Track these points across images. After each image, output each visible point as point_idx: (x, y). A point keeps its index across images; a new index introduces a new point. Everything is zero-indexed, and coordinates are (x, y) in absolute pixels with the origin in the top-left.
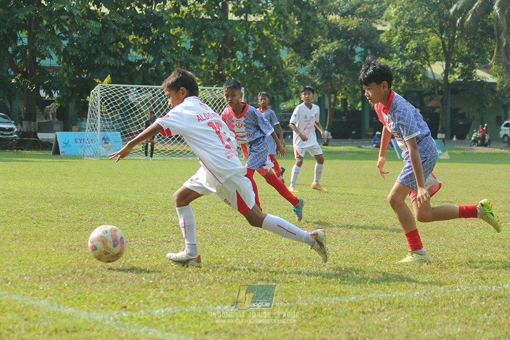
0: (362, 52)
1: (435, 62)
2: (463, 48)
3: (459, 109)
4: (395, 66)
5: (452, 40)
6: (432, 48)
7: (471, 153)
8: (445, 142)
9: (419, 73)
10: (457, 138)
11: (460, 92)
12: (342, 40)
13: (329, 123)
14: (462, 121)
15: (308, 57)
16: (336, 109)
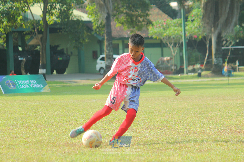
1: (34, 4)
3: (58, 46)
7: (70, 86)
8: (46, 77)
9: (20, 15)
10: (58, 72)
11: (58, 31)
14: (60, 57)
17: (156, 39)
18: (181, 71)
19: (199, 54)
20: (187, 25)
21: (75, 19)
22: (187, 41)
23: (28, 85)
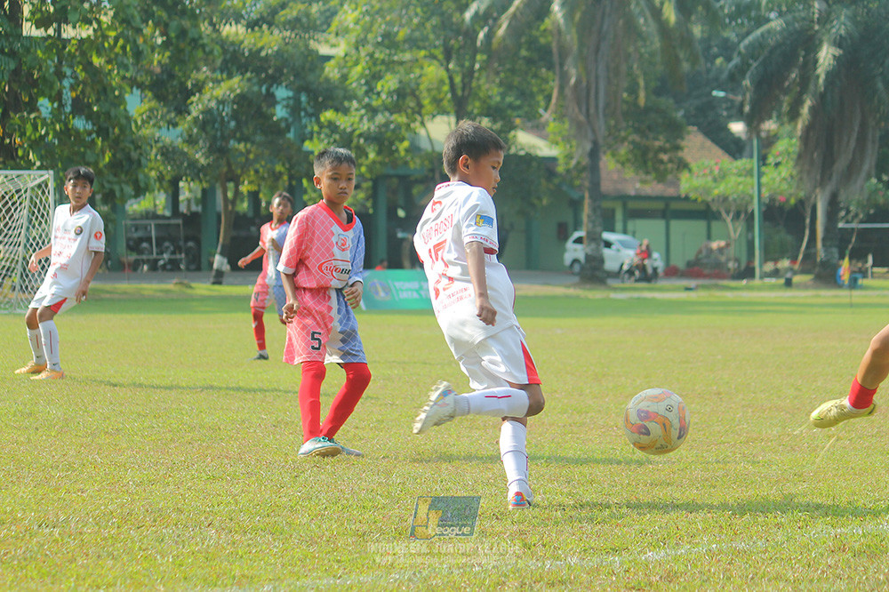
0: (289, 98)
1: (434, 116)
2: (489, 88)
4: (355, 126)
5: (469, 75)
6: (429, 90)
9: (402, 140)
12: (248, 75)
13: (224, 240)
15: (182, 110)
16: (237, 213)
17: (696, 200)
18: (748, 273)
19: (789, 238)
20: (764, 173)
21: (522, 153)
22: (764, 208)
23: (417, 291)
